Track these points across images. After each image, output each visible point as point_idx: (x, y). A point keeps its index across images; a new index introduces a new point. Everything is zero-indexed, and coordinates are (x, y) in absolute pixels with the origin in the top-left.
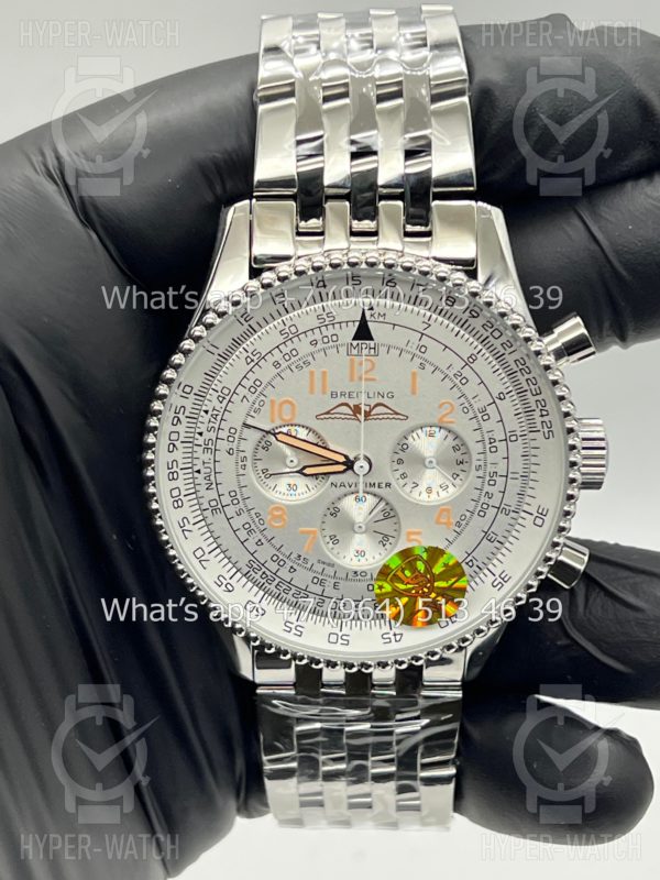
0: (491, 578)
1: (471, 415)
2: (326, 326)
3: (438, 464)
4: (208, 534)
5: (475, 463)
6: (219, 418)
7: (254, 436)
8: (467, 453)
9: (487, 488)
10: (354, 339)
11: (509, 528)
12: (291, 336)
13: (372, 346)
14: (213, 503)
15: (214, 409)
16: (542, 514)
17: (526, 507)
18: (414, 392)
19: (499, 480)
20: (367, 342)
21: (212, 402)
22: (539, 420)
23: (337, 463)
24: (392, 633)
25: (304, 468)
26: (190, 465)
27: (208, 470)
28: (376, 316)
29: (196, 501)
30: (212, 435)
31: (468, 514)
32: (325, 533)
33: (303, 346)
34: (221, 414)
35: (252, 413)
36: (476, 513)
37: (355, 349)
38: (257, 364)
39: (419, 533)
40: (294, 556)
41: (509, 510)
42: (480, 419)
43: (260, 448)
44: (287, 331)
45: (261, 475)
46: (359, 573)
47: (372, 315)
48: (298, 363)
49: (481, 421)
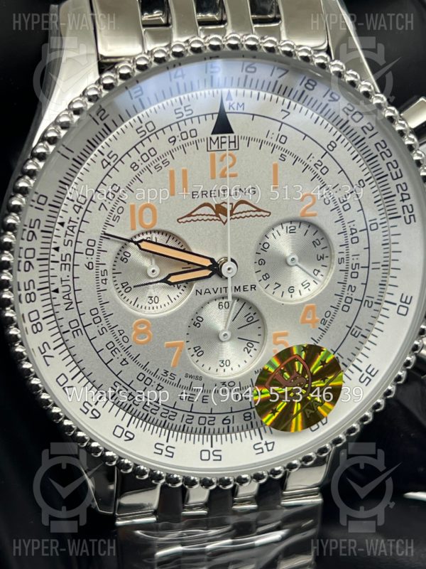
0: (358, 374)
1: (332, 206)
2: (184, 120)
3: (300, 260)
4: (70, 359)
5: (337, 256)
6: (76, 230)
7: (112, 247)
8: (328, 246)
9: (350, 281)
10: (214, 133)
11: (371, 320)
12: (148, 134)
13: (232, 139)
14: (74, 324)
15: (70, 221)
16: (406, 302)
17: (388, 298)
18: (275, 187)
19: (361, 271)
20: (227, 135)
21: (67, 212)
22: (399, 205)
23: (203, 268)
24: (263, 442)
25: (170, 276)
26: (47, 285)
27: (67, 288)
28: (235, 106)
29: (54, 324)
30: (70, 250)
31: (333, 310)
32: (189, 345)
33: (162, 145)
34: (78, 225)
35: (111, 222)
36: (340, 308)
37: (214, 143)
38: (114, 167)
39: (285, 335)
40: (161, 372)
41: (372, 302)
42: (342, 209)
43: (118, 260)
44: (144, 128)
45: (120, 289)
46: (227, 384)
47: (230, 106)
48: (156, 164)
49: (343, 211)
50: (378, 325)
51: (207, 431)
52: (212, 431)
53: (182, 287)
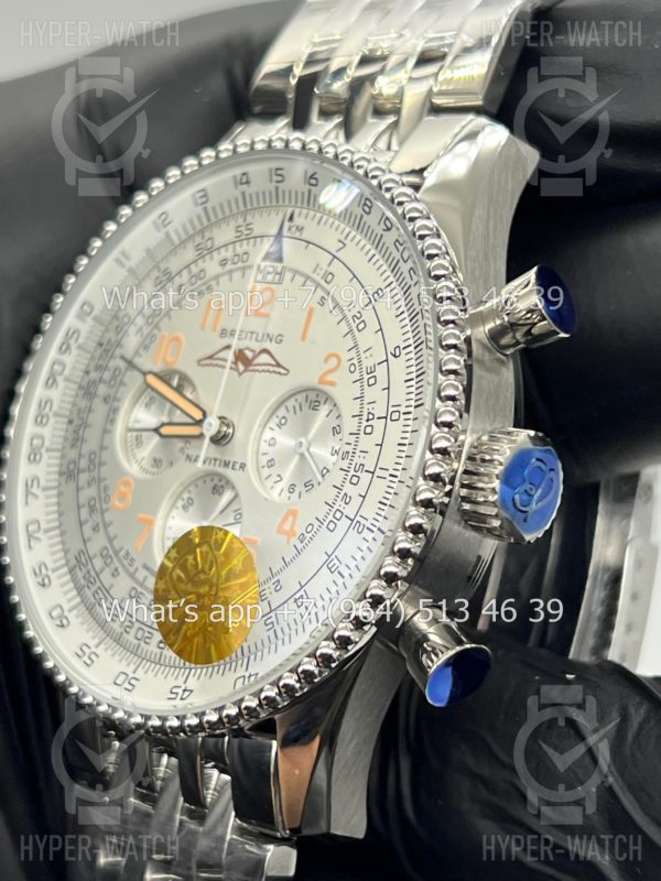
1: (356, 376)
2: (241, 241)
9: (348, 488)
10: (264, 259)
12: (204, 252)
14: (71, 466)
15: (108, 343)
17: (381, 523)
18: (303, 338)
19: (363, 476)
20: (276, 264)
24: (183, 686)
25: (163, 425)
26: (67, 413)
27: (80, 421)
28: (294, 229)
29: (57, 461)
30: (97, 376)
31: (316, 524)
33: (213, 267)
35: (141, 351)
36: (326, 524)
37: (261, 273)
40: (122, 553)
41: (364, 526)
42: (366, 383)
44: (204, 245)
47: (290, 228)
49: (366, 386)
51: (140, 650)
52: (144, 653)
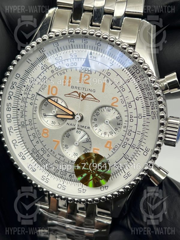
0: (124, 174)
1: (124, 104)
2: (73, 59)
3: (109, 123)
4: (19, 135)
6: (29, 89)
7: (41, 99)
8: (122, 120)
11: (134, 154)
12: (59, 61)
13: (90, 70)
14: (23, 123)
15: (27, 86)
16: (147, 151)
17: (141, 147)
18: (103, 91)
19: (132, 133)
20: (88, 68)
21: (27, 83)
22: (151, 111)
23: (70, 115)
24: (82, 189)
26: (16, 107)
27: (22, 110)
28: (92, 57)
29: (16, 121)
30: (25, 96)
31: (118, 146)
32: (64, 143)
33: (63, 66)
34: (30, 88)
35: (41, 90)
36: (122, 146)
37: (83, 70)
38: (45, 70)
39: (98, 150)
40: (50, 150)
41: (135, 147)
42: (128, 107)
43: (44, 105)
44: (58, 58)
45: (43, 115)
46: (73, 162)
47: (91, 57)
48: (60, 72)
50: (136, 157)
51: (63, 177)
52: (65, 178)
53: (64, 121)
